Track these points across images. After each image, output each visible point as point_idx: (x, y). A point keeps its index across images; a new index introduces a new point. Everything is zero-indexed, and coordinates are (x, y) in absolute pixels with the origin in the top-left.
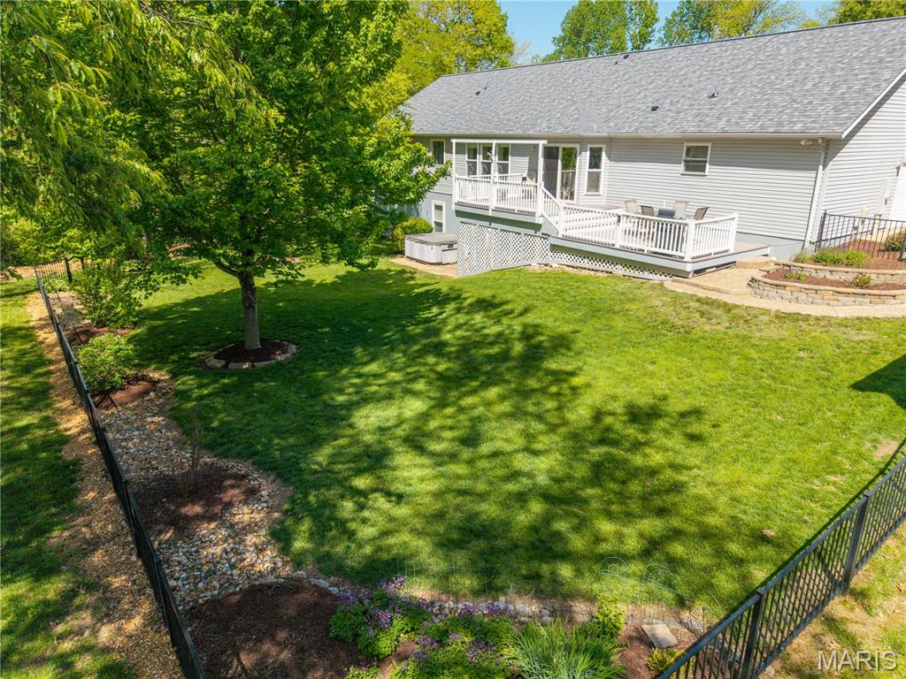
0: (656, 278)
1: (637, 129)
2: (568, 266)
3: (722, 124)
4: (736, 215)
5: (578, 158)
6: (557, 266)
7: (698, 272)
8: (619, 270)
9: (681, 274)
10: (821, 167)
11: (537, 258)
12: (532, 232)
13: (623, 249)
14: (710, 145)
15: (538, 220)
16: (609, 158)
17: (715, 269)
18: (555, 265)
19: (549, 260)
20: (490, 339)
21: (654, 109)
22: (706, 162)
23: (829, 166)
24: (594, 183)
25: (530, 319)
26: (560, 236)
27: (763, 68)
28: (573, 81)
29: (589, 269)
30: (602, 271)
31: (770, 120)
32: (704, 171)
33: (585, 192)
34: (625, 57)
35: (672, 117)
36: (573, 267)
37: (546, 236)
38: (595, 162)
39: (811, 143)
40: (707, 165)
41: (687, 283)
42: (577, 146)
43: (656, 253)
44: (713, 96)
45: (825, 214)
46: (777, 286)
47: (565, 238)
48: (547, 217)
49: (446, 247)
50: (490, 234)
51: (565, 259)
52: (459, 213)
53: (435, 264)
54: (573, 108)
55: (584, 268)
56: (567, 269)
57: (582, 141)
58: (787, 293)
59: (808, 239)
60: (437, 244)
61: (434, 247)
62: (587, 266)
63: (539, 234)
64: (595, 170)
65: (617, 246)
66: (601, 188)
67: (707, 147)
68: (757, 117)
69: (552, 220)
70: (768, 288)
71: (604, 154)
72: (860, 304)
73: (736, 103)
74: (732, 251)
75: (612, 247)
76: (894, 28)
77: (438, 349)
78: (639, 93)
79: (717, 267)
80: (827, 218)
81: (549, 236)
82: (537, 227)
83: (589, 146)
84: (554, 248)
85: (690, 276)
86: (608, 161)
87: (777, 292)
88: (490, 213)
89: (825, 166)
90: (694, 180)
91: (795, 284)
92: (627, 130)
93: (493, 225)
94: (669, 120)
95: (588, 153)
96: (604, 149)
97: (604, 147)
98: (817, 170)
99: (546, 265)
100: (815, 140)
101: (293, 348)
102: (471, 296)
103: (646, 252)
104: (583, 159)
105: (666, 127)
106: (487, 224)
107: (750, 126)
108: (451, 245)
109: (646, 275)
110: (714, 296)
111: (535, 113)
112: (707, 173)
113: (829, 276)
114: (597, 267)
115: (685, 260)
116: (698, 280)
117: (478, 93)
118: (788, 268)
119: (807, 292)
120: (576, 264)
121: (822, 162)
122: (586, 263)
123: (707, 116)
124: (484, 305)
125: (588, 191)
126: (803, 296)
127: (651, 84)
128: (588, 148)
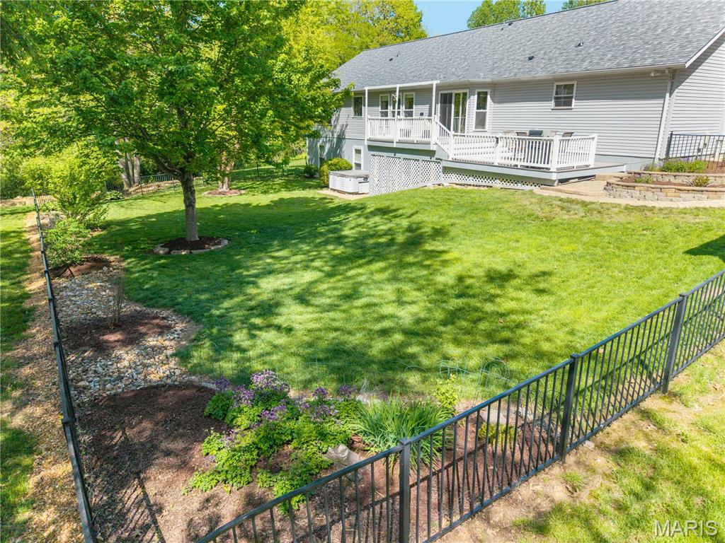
0: (527, 188)
1: (515, 75)
2: (456, 184)
3: (586, 64)
4: (595, 135)
5: (468, 101)
6: (448, 184)
7: (562, 181)
8: (498, 184)
9: (546, 183)
10: (668, 95)
11: (430, 178)
12: (428, 158)
13: (500, 166)
14: (575, 83)
15: (433, 148)
16: (493, 101)
17: (577, 180)
18: (446, 184)
19: (442, 180)
21: (531, 58)
22: (572, 97)
23: (675, 93)
24: (481, 121)
25: (420, 217)
26: (450, 159)
27: (621, 22)
28: (467, 45)
29: (473, 185)
30: (484, 186)
31: (625, 59)
32: (571, 105)
33: (474, 129)
34: (510, 25)
35: (544, 63)
36: (461, 185)
37: (439, 160)
38: (482, 104)
39: (659, 74)
40: (573, 100)
41: (553, 190)
42: (467, 91)
43: (527, 167)
44: (579, 45)
45: (672, 134)
46: (627, 186)
47: (455, 161)
48: (440, 144)
49: (362, 180)
50: (399, 162)
51: (454, 178)
52: (371, 148)
53: (353, 193)
54: (466, 63)
55: (470, 185)
56: (455, 186)
57: (471, 86)
58: (636, 193)
60: (354, 177)
61: (352, 179)
62: (472, 183)
63: (433, 159)
64: (482, 110)
65: (496, 164)
66: (487, 126)
67: (573, 85)
69: (444, 147)
70: (620, 189)
71: (489, 97)
72: (699, 200)
73: (598, 49)
74: (592, 166)
75: (492, 165)
78: (519, 48)
79: (579, 178)
81: (441, 160)
82: (432, 153)
83: (477, 91)
84: (447, 170)
85: (556, 184)
86: (492, 103)
87: (628, 192)
88: (395, 145)
89: (671, 94)
90: (563, 114)
91: (643, 185)
92: (507, 76)
93: (398, 155)
94: (542, 66)
95: (476, 96)
96: (489, 93)
97: (489, 91)
98: (664, 97)
99: (439, 185)
100: (662, 72)
101: (226, 242)
103: (519, 167)
104: (472, 101)
105: (539, 71)
106: (392, 155)
107: (607, 64)
108: (366, 178)
109: (519, 186)
110: (574, 197)
111: (435, 70)
112: (573, 107)
113: (673, 180)
114: (480, 183)
115: (550, 171)
116: (562, 187)
117: (391, 60)
118: (638, 176)
119: (653, 190)
120: (460, 182)
121: (669, 88)
122: (471, 181)
123: (574, 60)
125: (476, 128)
126: (650, 194)
127: (529, 41)
128: (476, 93)
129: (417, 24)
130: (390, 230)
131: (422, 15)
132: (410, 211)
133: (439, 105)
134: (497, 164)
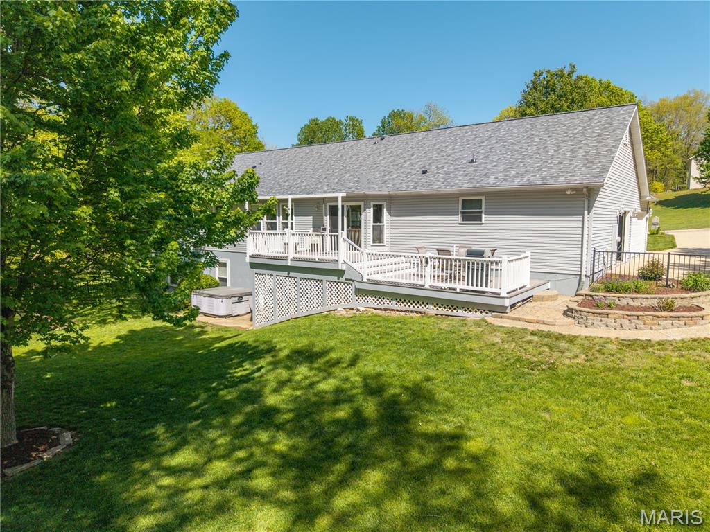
0: (473, 316)
1: (415, 188)
2: (375, 309)
3: (492, 180)
4: (528, 253)
5: (363, 214)
6: (364, 309)
7: (512, 306)
8: (431, 310)
9: (499, 310)
10: (586, 212)
11: (341, 303)
12: (335, 279)
13: (433, 289)
14: (483, 198)
15: (342, 267)
16: (390, 214)
17: (521, 303)
18: (362, 309)
19: (355, 304)
20: (330, 397)
21: (424, 172)
22: (481, 212)
23: (593, 212)
24: (378, 235)
25: (368, 366)
26: (365, 280)
27: (505, 142)
28: (341, 156)
29: (397, 310)
30: (412, 312)
31: (533, 176)
32: (481, 220)
33: (371, 244)
34: (382, 139)
35: (443, 178)
36: (380, 309)
37: (350, 281)
38: (378, 217)
39: (574, 192)
40: (483, 215)
41: (508, 318)
42: (362, 204)
43: (468, 291)
44: (472, 161)
45: (594, 251)
46: (600, 314)
47: (370, 282)
48: (350, 263)
49: (236, 299)
50: (291, 284)
51: (371, 302)
52: (253, 265)
53: (225, 317)
54: (348, 175)
55: (392, 310)
56: (375, 312)
57: (366, 199)
58: (610, 321)
59: (584, 273)
60: (226, 297)
61: (224, 300)
62: (395, 307)
63: (342, 279)
64: (378, 224)
65: (427, 287)
66: (385, 240)
67: (481, 200)
68: (518, 175)
69: (355, 266)
70: (590, 317)
71: (385, 210)
72: (678, 327)
73: (495, 166)
74: (529, 286)
75: (421, 287)
76: (594, 115)
77: (267, 417)
78: (405, 162)
79: (523, 301)
80: (597, 254)
81: (353, 281)
82: (340, 273)
83: (372, 204)
84: (360, 292)
85: (508, 310)
86: (389, 216)
87: (601, 321)
88: (289, 263)
89: (589, 211)
90: (471, 228)
92: (405, 189)
93: (292, 274)
94: (442, 180)
95: (372, 209)
96: (385, 206)
97: (385, 204)
98: (583, 215)
99: (352, 309)
100: (582, 190)
102: (285, 347)
103: (458, 290)
104: (368, 216)
105: (441, 186)
106: (285, 273)
107: (516, 181)
108: (240, 298)
109: (460, 312)
110: (545, 329)
111: (314, 180)
112: (483, 222)
113: (631, 303)
114: (407, 308)
115: (501, 295)
116: (514, 314)
117: (254, 167)
118: (590, 298)
119: (629, 318)
120: (380, 306)
121: (586, 206)
122: (394, 305)
123: (475, 175)
124: (306, 355)
125: (373, 243)
126: (626, 322)
127: (412, 155)
128: (372, 205)
129: (253, 136)
130: (338, 391)
131: (257, 127)
132: (348, 357)
133: (328, 217)
134: (429, 287)
